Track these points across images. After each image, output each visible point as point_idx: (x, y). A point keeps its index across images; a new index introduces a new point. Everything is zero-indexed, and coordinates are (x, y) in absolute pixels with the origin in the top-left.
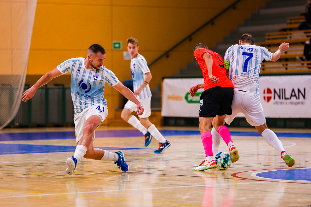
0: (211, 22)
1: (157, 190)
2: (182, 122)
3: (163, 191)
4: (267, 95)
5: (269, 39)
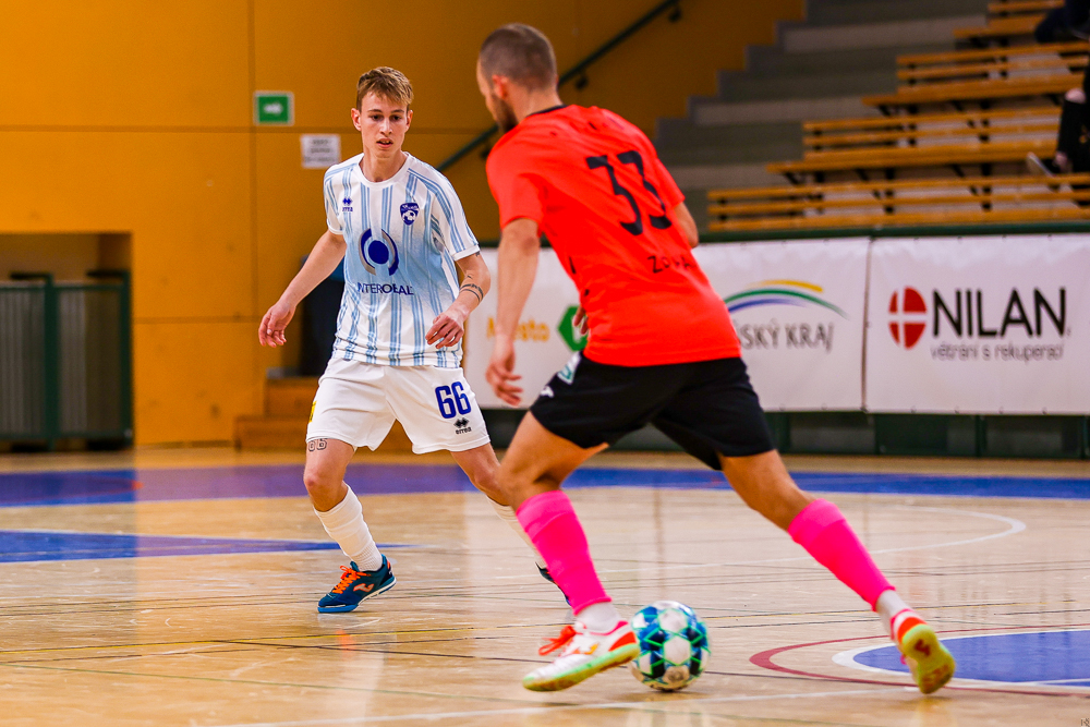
0: (671, 8)
4: (903, 318)
5: (912, 81)
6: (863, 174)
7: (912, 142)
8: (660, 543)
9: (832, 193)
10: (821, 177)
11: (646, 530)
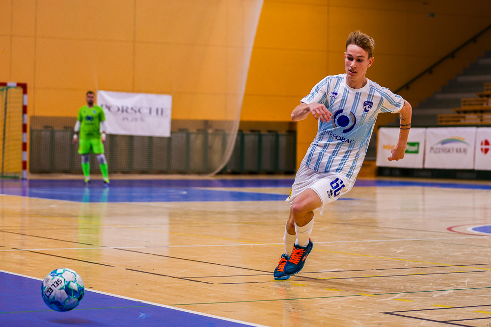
0: (430, 71)
1: (370, 243)
2: (397, 172)
3: (377, 244)
4: (484, 147)
5: (487, 90)
6: (475, 112)
7: (487, 104)
8: (424, 200)
9: (468, 116)
10: (465, 112)
11: (420, 197)
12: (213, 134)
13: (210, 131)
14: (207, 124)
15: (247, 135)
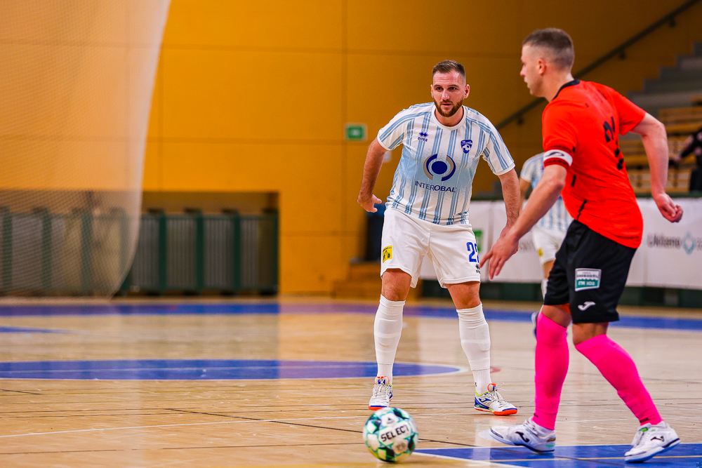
12: (102, 218)
13: (97, 212)
14: (91, 198)
15: (176, 218)
